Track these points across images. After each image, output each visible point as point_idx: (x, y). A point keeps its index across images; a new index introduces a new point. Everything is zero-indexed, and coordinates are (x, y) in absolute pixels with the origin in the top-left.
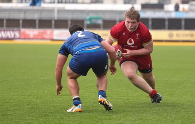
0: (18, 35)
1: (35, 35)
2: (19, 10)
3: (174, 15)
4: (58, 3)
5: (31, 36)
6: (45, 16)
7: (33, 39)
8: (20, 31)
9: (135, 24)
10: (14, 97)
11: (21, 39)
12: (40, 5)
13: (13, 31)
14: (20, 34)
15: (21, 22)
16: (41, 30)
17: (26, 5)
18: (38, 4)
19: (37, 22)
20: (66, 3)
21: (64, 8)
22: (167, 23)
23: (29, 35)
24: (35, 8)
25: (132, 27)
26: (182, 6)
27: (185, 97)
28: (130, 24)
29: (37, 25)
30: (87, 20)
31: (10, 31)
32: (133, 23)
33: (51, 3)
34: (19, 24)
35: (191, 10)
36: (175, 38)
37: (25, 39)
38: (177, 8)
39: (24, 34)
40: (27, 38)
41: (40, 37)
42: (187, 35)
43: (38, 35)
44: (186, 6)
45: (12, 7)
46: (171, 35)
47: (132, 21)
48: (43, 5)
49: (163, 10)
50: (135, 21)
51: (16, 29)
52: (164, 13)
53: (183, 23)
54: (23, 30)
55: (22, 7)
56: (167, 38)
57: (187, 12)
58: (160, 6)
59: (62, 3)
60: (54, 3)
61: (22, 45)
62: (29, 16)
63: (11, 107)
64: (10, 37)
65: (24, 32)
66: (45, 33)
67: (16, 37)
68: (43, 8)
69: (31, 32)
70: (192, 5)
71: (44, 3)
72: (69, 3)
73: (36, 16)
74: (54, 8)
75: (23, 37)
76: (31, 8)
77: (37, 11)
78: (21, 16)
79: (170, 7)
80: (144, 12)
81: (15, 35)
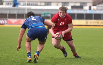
0: (6, 22)
1: (15, 22)
2: (7, 9)
3: (88, 12)
4: (27, 5)
5: (13, 23)
6: (20, 12)
7: (14, 24)
8: (7, 20)
9: (64, 14)
10: (4, 55)
11: (8, 24)
12: (18, 7)
13: (3, 20)
14: (7, 21)
15: (8, 15)
16: (19, 20)
17: (10, 6)
18: (17, 6)
19: (16, 15)
20: (31, 5)
21: (30, 8)
22: (85, 16)
23: (12, 22)
24: (15, 8)
25: (63, 15)
26: (93, 7)
27: (95, 55)
28: (62, 14)
29: (16, 17)
30: (43, 14)
31: (2, 20)
32: (63, 13)
33: (23, 5)
34: (7, 16)
35: (97, 9)
36: (89, 24)
37: (10, 24)
38: (90, 8)
39: (9, 21)
40: (11, 23)
41: (18, 23)
42: (95, 23)
43: (17, 22)
44: (95, 7)
45: (3, 7)
46: (87, 23)
47: (63, 12)
48: (20, 6)
49: (83, 9)
50: (64, 12)
51: (5, 19)
52: (83, 11)
53: (93, 16)
54: (9, 19)
55: (8, 7)
56: (85, 24)
57: (95, 10)
58: (81, 7)
59: (29, 5)
60: (25, 5)
61: (8, 27)
62: (12, 12)
63: (2, 60)
64: (2, 23)
65: (10, 21)
66: (21, 21)
67: (5, 23)
68: (20, 8)
69: (13, 21)
70: (98, 7)
71: (20, 5)
72: (33, 5)
73: (16, 12)
74: (25, 8)
75: (9, 23)
76: (13, 8)
77: (16, 9)
78: (8, 12)
79: (86, 8)
80: (73, 10)
81: (4, 22)
